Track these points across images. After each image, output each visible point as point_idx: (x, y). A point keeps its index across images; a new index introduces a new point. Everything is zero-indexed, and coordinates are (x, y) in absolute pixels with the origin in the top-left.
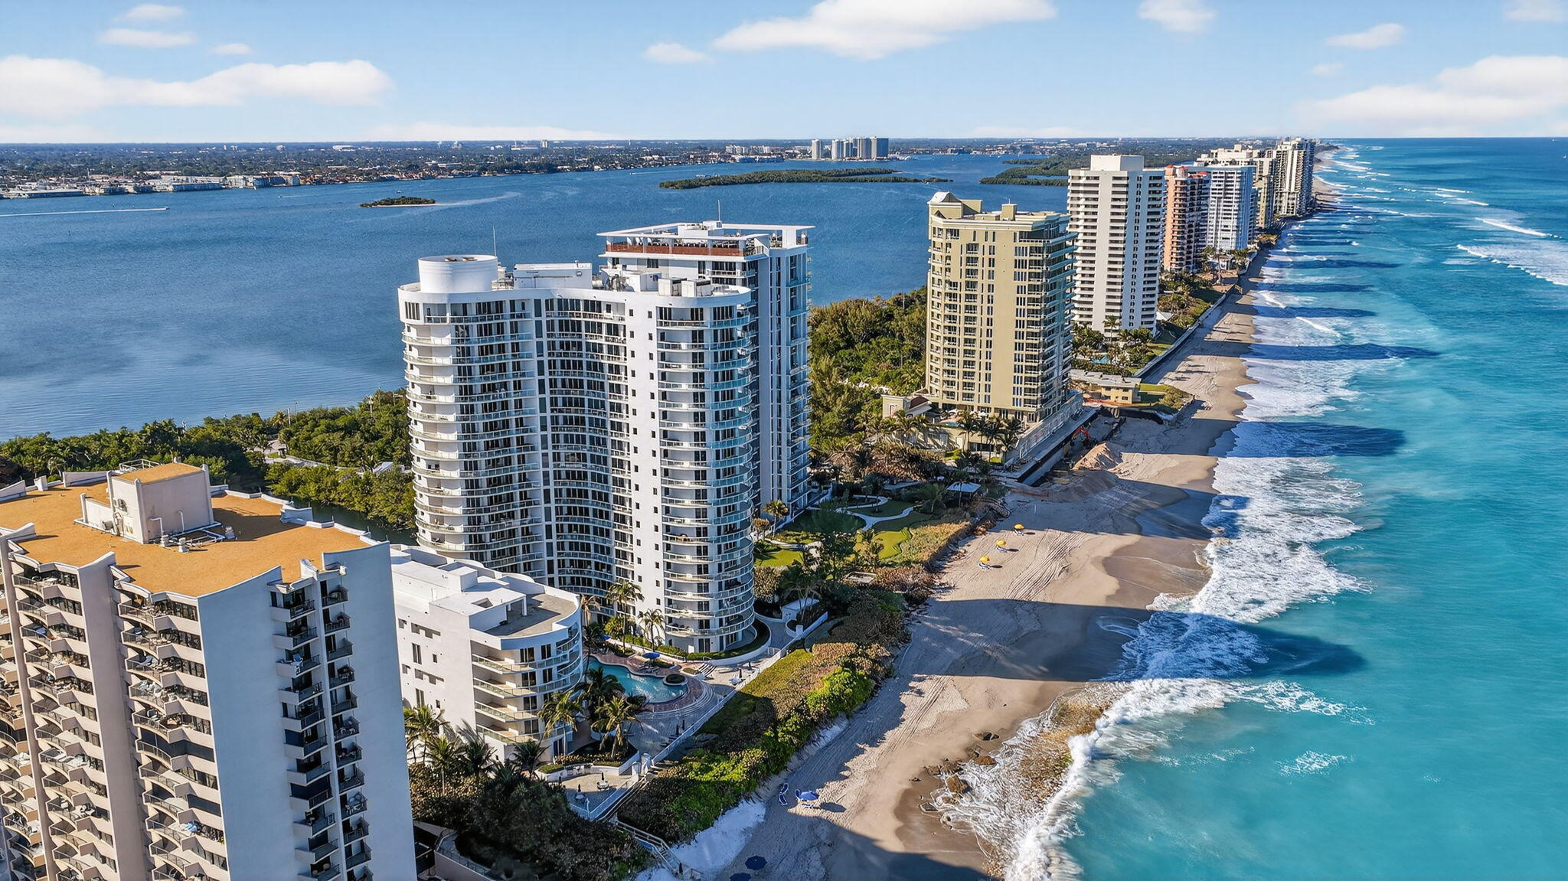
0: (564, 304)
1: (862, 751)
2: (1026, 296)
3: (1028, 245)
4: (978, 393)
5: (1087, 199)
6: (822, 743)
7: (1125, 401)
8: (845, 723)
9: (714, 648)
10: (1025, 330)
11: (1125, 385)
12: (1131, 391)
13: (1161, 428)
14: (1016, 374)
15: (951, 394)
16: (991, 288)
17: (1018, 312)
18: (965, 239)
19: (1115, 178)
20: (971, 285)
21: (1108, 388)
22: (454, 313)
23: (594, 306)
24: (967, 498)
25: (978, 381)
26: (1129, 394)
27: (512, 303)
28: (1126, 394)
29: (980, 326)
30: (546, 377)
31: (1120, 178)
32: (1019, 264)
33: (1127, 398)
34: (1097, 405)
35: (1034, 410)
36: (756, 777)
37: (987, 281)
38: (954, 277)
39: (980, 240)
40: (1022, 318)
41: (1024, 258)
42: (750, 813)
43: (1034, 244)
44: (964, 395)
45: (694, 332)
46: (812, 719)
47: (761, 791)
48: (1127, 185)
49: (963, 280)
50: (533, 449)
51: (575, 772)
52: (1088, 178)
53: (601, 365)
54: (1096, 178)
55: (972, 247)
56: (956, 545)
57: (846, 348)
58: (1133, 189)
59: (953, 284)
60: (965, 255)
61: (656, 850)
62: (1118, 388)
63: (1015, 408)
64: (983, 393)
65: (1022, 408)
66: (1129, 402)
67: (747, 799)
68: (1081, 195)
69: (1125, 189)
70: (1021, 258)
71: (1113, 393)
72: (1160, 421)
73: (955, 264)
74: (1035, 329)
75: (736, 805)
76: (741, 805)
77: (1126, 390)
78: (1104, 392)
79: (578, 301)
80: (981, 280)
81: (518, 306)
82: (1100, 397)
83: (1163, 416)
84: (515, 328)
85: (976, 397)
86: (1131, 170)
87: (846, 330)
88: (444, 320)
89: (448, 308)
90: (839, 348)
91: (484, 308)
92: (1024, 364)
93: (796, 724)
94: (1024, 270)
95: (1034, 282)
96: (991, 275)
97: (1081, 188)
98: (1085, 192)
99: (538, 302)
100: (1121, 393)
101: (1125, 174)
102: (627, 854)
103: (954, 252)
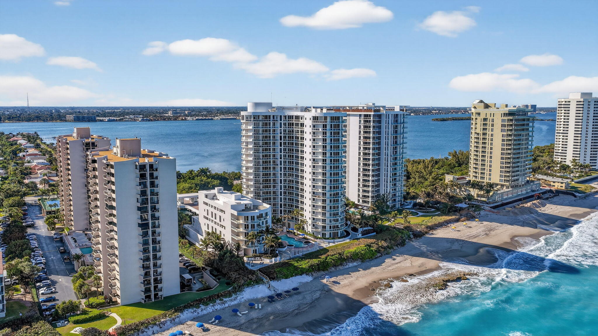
0: (291, 117)
1: (359, 271)
2: (506, 138)
3: (506, 118)
4: (486, 176)
5: (565, 110)
6: (347, 266)
7: (561, 188)
8: (360, 263)
9: (327, 236)
10: (505, 152)
11: (562, 181)
12: (564, 184)
13: (575, 198)
14: (501, 169)
15: (476, 177)
16: (492, 135)
17: (503, 145)
18: (483, 116)
19: (577, 102)
20: (484, 134)
21: (554, 182)
22: (254, 118)
23: (297, 117)
24: (461, 209)
25: (487, 172)
26: (564, 185)
27: (274, 116)
28: (562, 185)
29: (488, 150)
30: (282, 141)
31: (580, 102)
32: (503, 126)
33: (562, 187)
34: (548, 188)
35: (508, 184)
36: (313, 269)
37: (490, 133)
38: (478, 131)
39: (488, 117)
40: (504, 147)
41: (505, 123)
42: (306, 279)
43: (509, 118)
44: (481, 177)
45: (324, 125)
46: (344, 258)
47: (314, 274)
48: (583, 105)
49: (482, 132)
50: (277, 165)
51: (256, 259)
52: (566, 102)
53: (298, 137)
54: (569, 102)
55: (485, 119)
56: (448, 224)
57: (458, 167)
58: (586, 106)
59: (478, 134)
60: (482, 123)
61: (265, 280)
62: (558, 182)
63: (501, 183)
64: (488, 177)
65: (503, 183)
66: (564, 188)
67: (307, 274)
68: (562, 109)
69: (582, 106)
70: (504, 123)
71: (556, 184)
72: (575, 196)
73: (478, 126)
74: (509, 152)
75: (301, 275)
76: (303, 275)
77: (562, 183)
78: (552, 184)
79: (293, 116)
80: (489, 132)
81: (275, 117)
82: (550, 185)
83: (577, 194)
84: (274, 124)
85: (485, 179)
86: (585, 98)
87: (459, 160)
88: (251, 121)
89: (252, 116)
90: (455, 167)
91: (266, 117)
92: (504, 165)
93: (336, 257)
94: (505, 128)
95: (509, 133)
96: (492, 130)
97: (562, 106)
98: (564, 107)
99: (281, 116)
100: (560, 185)
101: (582, 100)
102: (254, 279)
103: (478, 121)
